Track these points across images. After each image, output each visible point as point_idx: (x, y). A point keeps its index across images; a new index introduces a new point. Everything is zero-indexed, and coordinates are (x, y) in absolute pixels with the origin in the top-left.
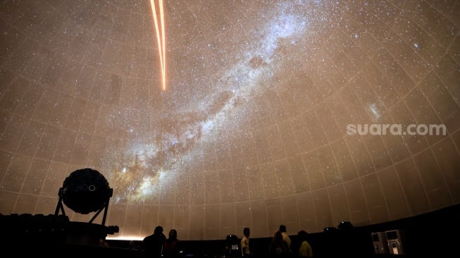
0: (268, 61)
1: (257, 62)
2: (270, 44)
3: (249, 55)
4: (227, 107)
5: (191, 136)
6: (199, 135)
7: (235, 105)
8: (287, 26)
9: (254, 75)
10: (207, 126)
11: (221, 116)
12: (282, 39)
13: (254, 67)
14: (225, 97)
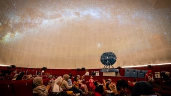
0: (81, 16)
1: (77, 14)
2: (86, 13)
3: (78, 10)
4: (57, 19)
5: (37, 22)
6: (40, 23)
7: (60, 20)
8: (95, 14)
9: (73, 16)
10: (45, 22)
11: (52, 21)
12: (90, 15)
13: (75, 14)
14: (59, 16)
